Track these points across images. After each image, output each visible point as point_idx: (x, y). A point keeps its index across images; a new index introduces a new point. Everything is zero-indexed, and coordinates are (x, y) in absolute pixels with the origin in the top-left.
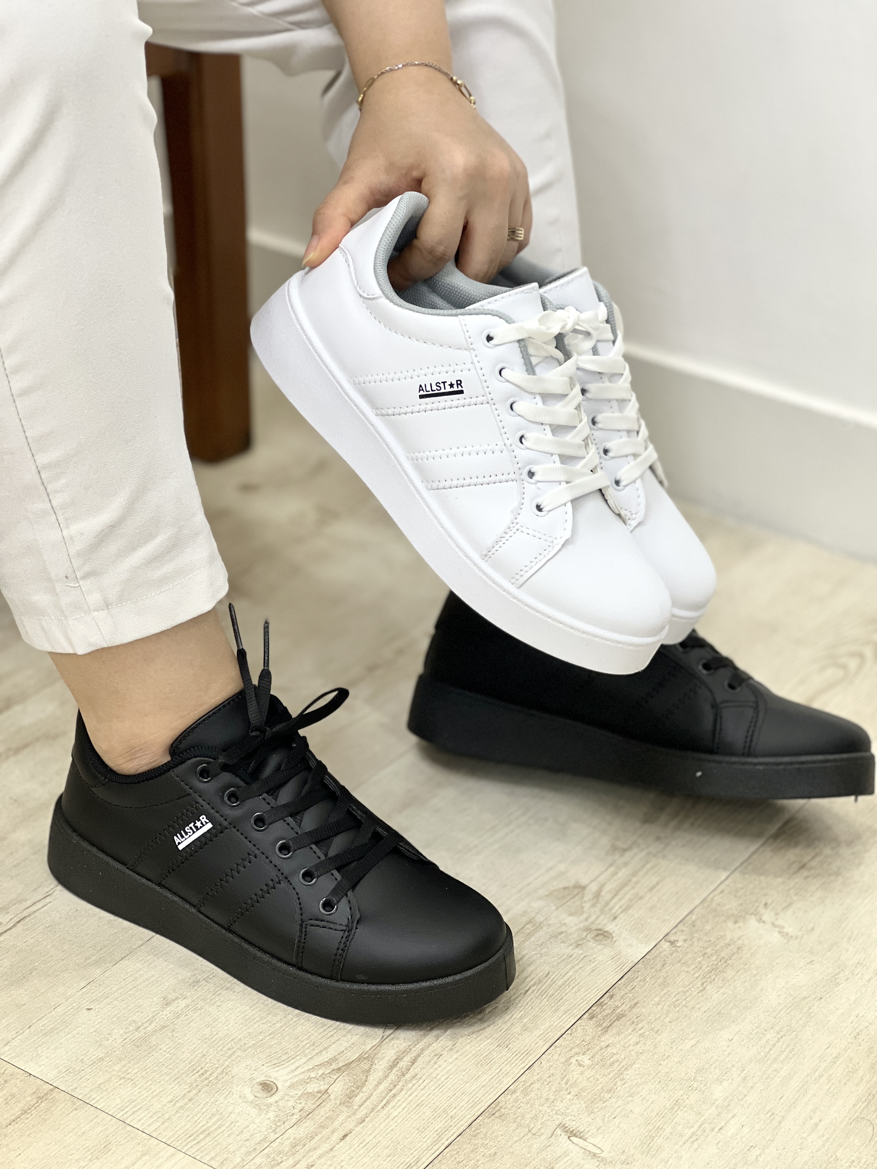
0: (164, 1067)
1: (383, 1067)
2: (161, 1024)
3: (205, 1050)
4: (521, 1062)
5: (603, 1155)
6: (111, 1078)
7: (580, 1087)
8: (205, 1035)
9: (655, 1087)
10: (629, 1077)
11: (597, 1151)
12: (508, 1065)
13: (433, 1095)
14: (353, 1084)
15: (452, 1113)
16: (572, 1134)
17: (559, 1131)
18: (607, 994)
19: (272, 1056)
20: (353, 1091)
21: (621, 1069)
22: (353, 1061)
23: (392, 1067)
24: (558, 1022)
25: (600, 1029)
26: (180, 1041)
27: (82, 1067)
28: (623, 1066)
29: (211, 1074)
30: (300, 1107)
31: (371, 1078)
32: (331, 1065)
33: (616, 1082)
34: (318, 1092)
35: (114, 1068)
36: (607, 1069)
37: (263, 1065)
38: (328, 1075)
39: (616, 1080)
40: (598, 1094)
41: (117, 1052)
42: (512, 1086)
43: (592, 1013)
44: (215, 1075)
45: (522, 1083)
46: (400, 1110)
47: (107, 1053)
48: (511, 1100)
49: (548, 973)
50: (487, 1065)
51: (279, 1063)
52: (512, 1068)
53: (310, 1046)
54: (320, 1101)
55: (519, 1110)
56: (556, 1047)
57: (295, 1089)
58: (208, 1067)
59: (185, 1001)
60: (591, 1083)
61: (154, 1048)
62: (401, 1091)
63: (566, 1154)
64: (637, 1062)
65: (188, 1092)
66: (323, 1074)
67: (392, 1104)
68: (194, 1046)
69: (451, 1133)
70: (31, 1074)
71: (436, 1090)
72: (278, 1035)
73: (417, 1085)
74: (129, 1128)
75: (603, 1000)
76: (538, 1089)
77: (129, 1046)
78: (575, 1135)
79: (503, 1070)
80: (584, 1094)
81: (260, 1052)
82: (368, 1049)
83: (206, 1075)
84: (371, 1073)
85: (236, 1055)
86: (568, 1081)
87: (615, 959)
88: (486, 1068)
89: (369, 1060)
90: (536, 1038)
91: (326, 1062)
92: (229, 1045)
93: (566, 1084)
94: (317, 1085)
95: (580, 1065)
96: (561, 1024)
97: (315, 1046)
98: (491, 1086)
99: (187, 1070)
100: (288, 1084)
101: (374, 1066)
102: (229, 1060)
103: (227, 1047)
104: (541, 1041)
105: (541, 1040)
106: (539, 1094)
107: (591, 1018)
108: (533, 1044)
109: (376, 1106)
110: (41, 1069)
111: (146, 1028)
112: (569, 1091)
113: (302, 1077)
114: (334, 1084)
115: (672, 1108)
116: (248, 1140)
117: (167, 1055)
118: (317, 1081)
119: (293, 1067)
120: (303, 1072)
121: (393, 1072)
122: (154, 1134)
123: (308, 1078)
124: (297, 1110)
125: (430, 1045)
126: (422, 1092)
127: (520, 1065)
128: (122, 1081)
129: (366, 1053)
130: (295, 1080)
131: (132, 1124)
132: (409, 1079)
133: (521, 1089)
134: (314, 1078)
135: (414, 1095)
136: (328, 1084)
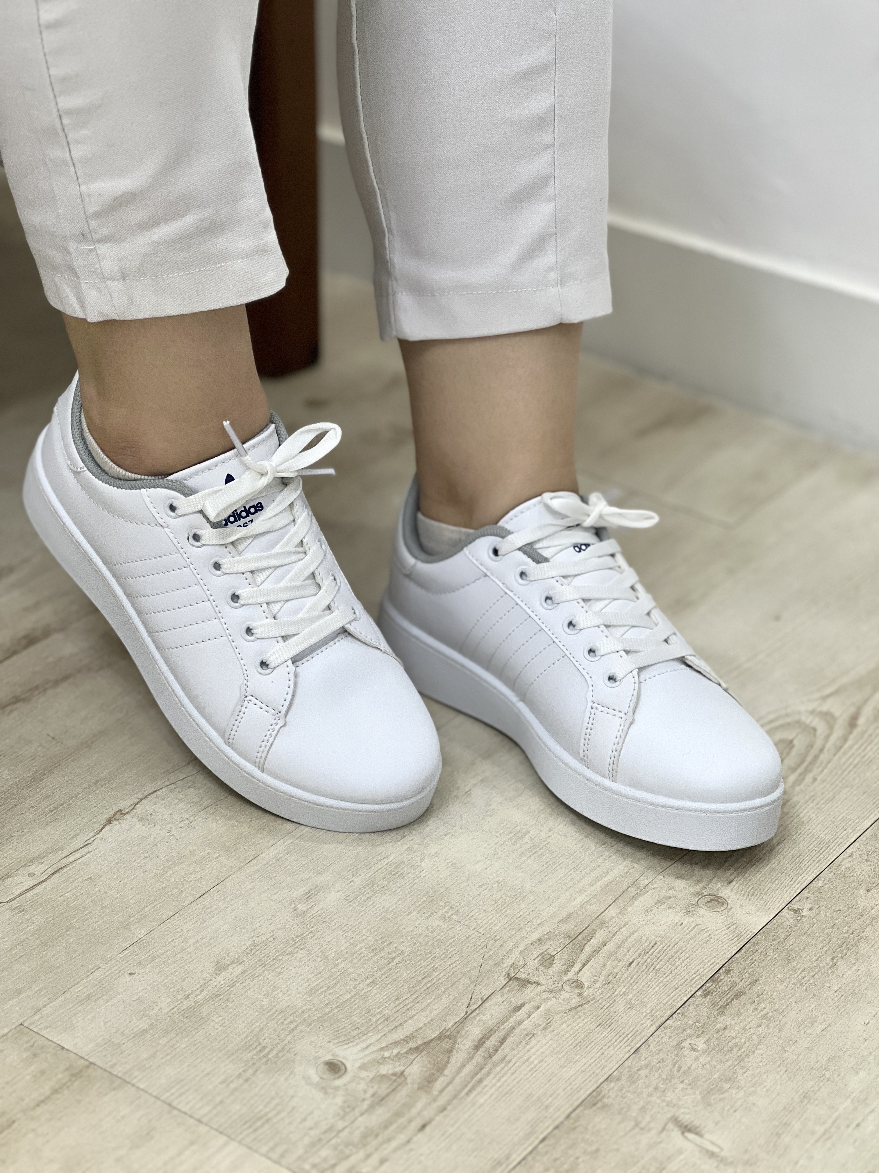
0: (217, 1042)
1: (467, 1046)
2: (214, 992)
3: (264, 1023)
4: (626, 1044)
5: (723, 1154)
6: (155, 1053)
7: (694, 1075)
8: (264, 1005)
9: (781, 1076)
10: (750, 1064)
11: (715, 1150)
12: (610, 1048)
13: (525, 1080)
14: (432, 1066)
15: (547, 1103)
16: (686, 1129)
17: (670, 1126)
18: (723, 968)
19: (341, 1031)
20: (434, 1074)
21: (741, 1055)
22: (432, 1040)
23: (477, 1047)
24: (667, 999)
25: (716, 1008)
26: (235, 1012)
27: (122, 1040)
28: (743, 1052)
29: (270, 1051)
30: (371, 1092)
31: (453, 1060)
32: (407, 1042)
33: (736, 1070)
34: (393, 1074)
35: (160, 1041)
36: (726, 1055)
37: (330, 1042)
38: (404, 1055)
39: (735, 1068)
40: (715, 1084)
41: (163, 1023)
42: (616, 1072)
43: (707, 990)
44: (274, 1052)
45: (627, 1070)
46: (486, 1097)
47: (151, 1025)
48: (616, 1089)
49: (655, 944)
50: (587, 1047)
51: (348, 1040)
52: (616, 1052)
53: (384, 1021)
54: (395, 1084)
55: (625, 1101)
56: (666, 1028)
57: (367, 1071)
58: (267, 1043)
59: (241, 967)
60: (707, 1070)
61: (205, 1019)
62: (488, 1076)
63: (680, 1152)
64: (759, 1047)
65: (244, 1071)
66: (398, 1053)
67: (479, 1089)
68: (251, 1019)
69: (547, 1124)
70: (63, 1048)
71: (528, 1076)
72: (348, 1007)
73: (506, 1069)
74: (175, 1112)
75: (718, 974)
76: (646, 1076)
77: (177, 1016)
78: (690, 1131)
79: (605, 1053)
80: (699, 1083)
81: (327, 1027)
82: (450, 1025)
83: (264, 1053)
84: (453, 1053)
85: (299, 1029)
86: (680, 1068)
87: (731, 928)
88: (586, 1051)
89: (451, 1039)
90: (642, 1017)
91: (402, 1040)
92: (291, 1018)
93: (678, 1071)
94: (391, 1066)
95: (694, 1049)
96: (671, 1001)
97: (389, 1022)
98: (592, 1072)
99: (242, 1046)
100: (358, 1064)
101: (457, 1046)
102: (291, 1035)
103: (289, 1020)
104: (649, 1021)
105: (648, 1019)
106: (647, 1081)
107: (706, 995)
108: (640, 1024)
109: (460, 1092)
110: (75, 1042)
111: (196, 997)
112: (681, 1079)
113: (374, 1056)
114: (411, 1066)
115: (802, 1102)
116: (311, 1129)
117: (220, 1028)
118: (392, 1062)
119: (364, 1045)
120: (375, 1051)
121: (479, 1053)
122: (205, 1120)
123: (381, 1058)
124: (368, 1095)
125: (520, 1023)
126: (513, 1077)
127: (625, 1048)
128: (168, 1057)
129: (448, 1031)
130: (366, 1060)
131: (179, 1107)
132: (497, 1062)
133: (627, 1076)
134: (389, 1058)
135: (503, 1080)
136: (405, 1065)
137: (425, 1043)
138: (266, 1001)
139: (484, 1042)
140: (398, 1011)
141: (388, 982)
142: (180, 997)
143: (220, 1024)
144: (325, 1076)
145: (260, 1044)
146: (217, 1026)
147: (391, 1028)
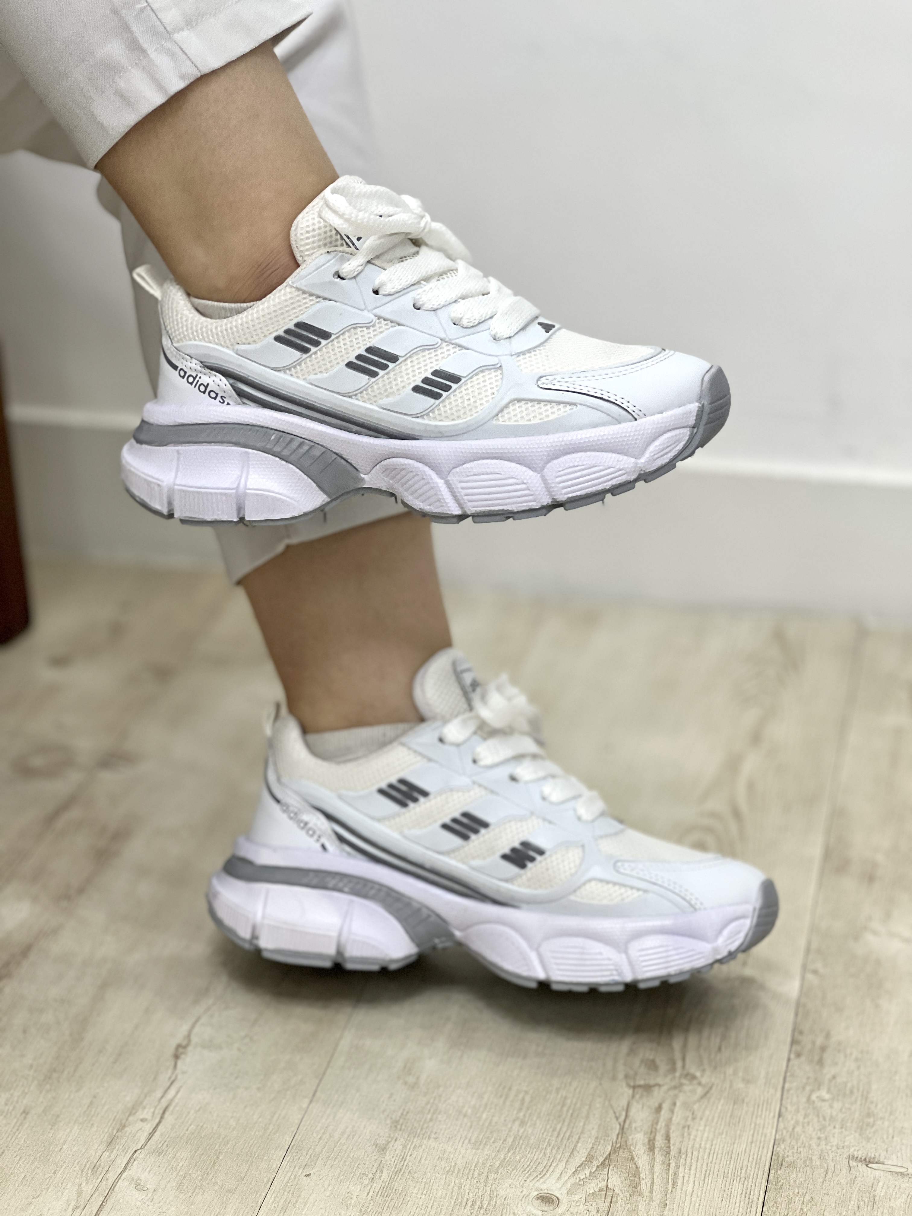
1: (643, 1151)
2: (392, 1169)
3: (457, 1182)
4: (767, 1111)
7: (840, 1120)
8: (445, 1168)
10: (875, 1099)
11: (901, 1170)
12: (758, 1118)
14: (627, 1174)
15: (743, 1175)
16: (867, 1162)
17: (853, 1163)
19: (528, 1169)
20: (634, 1180)
22: (610, 1154)
23: (651, 1149)
25: (814, 1063)
26: (424, 1180)
28: (863, 1091)
30: (593, 1209)
31: (640, 1165)
32: (591, 1162)
33: (868, 1106)
34: (599, 1191)
36: (851, 1097)
37: (526, 1180)
38: (597, 1173)
40: (861, 1121)
41: (370, 1207)
42: (777, 1135)
43: (796, 1052)
44: (486, 1202)
45: (784, 1131)
48: (787, 1148)
50: (739, 1123)
51: (540, 1174)
52: (765, 1120)
53: (558, 1151)
54: (609, 1198)
55: (802, 1155)
56: (788, 1090)
57: (576, 1194)
58: (473, 1197)
59: (398, 1143)
60: (846, 1113)
62: (678, 1168)
63: (876, 1180)
64: (872, 1084)
66: (591, 1173)
67: (680, 1182)
71: (711, 1158)
72: (518, 1149)
73: (689, 1159)
75: (796, 1037)
76: (804, 1132)
77: (377, 1198)
78: (871, 1162)
79: (758, 1123)
80: (848, 1124)
81: (513, 1170)
82: (615, 1138)
83: (477, 1205)
84: (636, 1160)
85: (491, 1178)
86: (824, 1117)
88: (740, 1126)
89: (624, 1149)
90: (763, 1087)
91: (585, 1161)
92: (477, 1171)
93: (825, 1120)
94: (594, 1185)
95: (823, 1100)
97: (562, 1150)
98: (758, 1141)
99: (455, 1206)
100: (564, 1191)
101: (634, 1152)
102: (488, 1185)
103: (476, 1174)
104: (770, 1089)
105: (769, 1087)
106: (807, 1136)
107: (798, 1055)
108: (765, 1094)
109: (666, 1188)
111: (380, 1177)
112: (832, 1126)
113: (573, 1180)
114: (610, 1179)
117: (423, 1197)
118: (591, 1181)
119: (556, 1174)
120: (570, 1177)
121: (656, 1152)
123: (580, 1181)
125: (670, 1119)
126: (699, 1164)
127: (769, 1115)
129: (616, 1143)
132: (677, 1155)
133: (788, 1136)
135: (693, 1167)
136: (603, 1180)
137: (606, 1158)
138: (443, 1164)
139: (654, 1144)
140: (562, 1139)
141: (534, 1119)
143: (420, 1193)
146: (419, 1196)
147: (567, 1155)
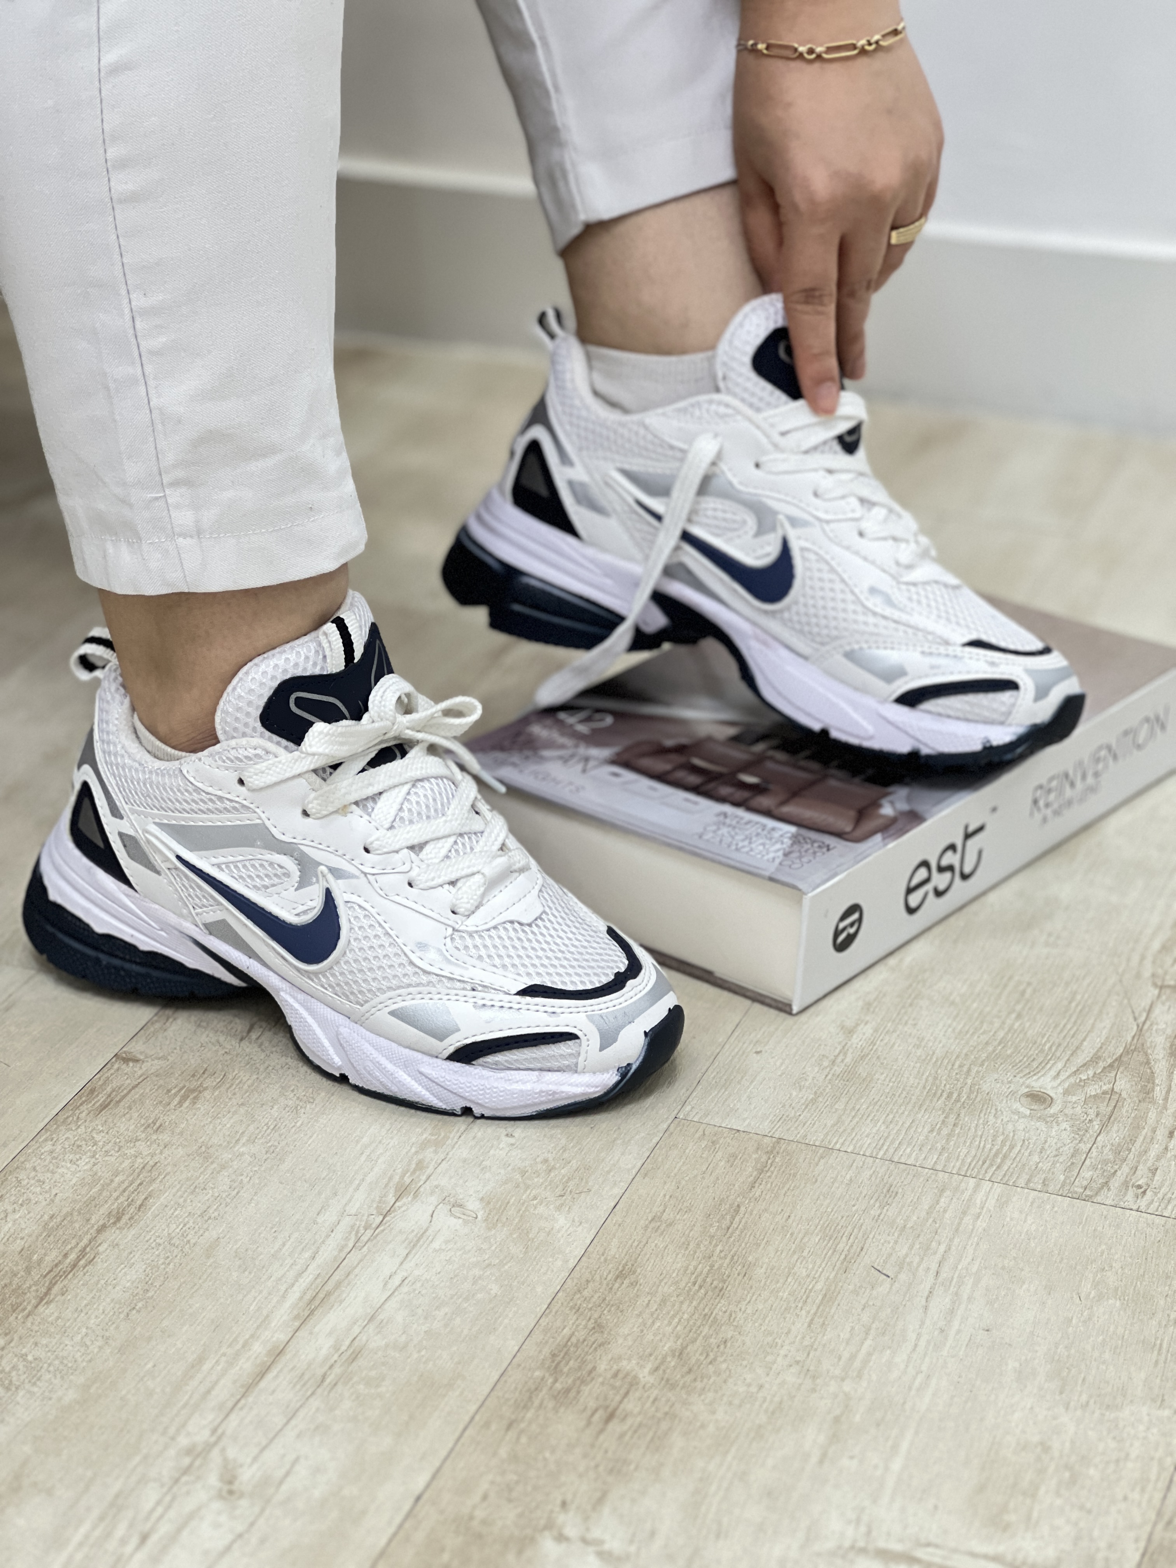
0: (896, 1097)
1: (1161, 1056)
2: (858, 1053)
3: (933, 1072)
6: (840, 1118)
8: (920, 1056)
14: (1139, 1079)
19: (1020, 1064)
20: (1146, 1086)
22: (1121, 1056)
26: (894, 1067)
27: (796, 1112)
29: (959, 1095)
30: (1092, 1113)
31: (1157, 1070)
32: (1098, 1061)
34: (1104, 1093)
35: (836, 1106)
37: (1015, 1076)
38: (1102, 1074)
41: (827, 1090)
44: (964, 1095)
47: (815, 1094)
51: (1033, 1071)
53: (1058, 1048)
54: (1113, 1102)
57: (1074, 1095)
58: (950, 1089)
61: (869, 1079)
65: (945, 1117)
66: (1095, 1074)
68: (916, 1070)
70: (738, 1131)
72: (1010, 1043)
74: (902, 1166)
77: (837, 1081)
81: (1001, 1064)
82: (1129, 1039)
83: (954, 1098)
84: (1152, 1064)
85: (974, 1071)
89: (1139, 1052)
91: (1089, 1061)
92: (958, 1062)
94: (1096, 1087)
97: (1063, 1047)
99: (927, 1096)
100: (1060, 1090)
101: (1151, 1057)
102: (970, 1078)
103: (956, 1066)
111: (843, 1061)
113: (1072, 1080)
114: (1117, 1083)
116: (1056, 1156)
117: (891, 1084)
118: (1093, 1082)
119: (1053, 1073)
120: (1069, 1076)
122: (939, 1167)
123: (1081, 1080)
124: (1092, 1116)
128: (857, 1119)
129: (1131, 1045)
130: (1066, 1085)
131: (903, 1160)
134: (1088, 1079)
136: (1109, 1083)
137: (1116, 1060)
138: (919, 1052)
140: (1065, 1036)
141: (1035, 1013)
142: (826, 1064)
143: (888, 1080)
144: (1035, 1107)
145: (943, 1091)
146: (886, 1083)
147: (1069, 1053)
